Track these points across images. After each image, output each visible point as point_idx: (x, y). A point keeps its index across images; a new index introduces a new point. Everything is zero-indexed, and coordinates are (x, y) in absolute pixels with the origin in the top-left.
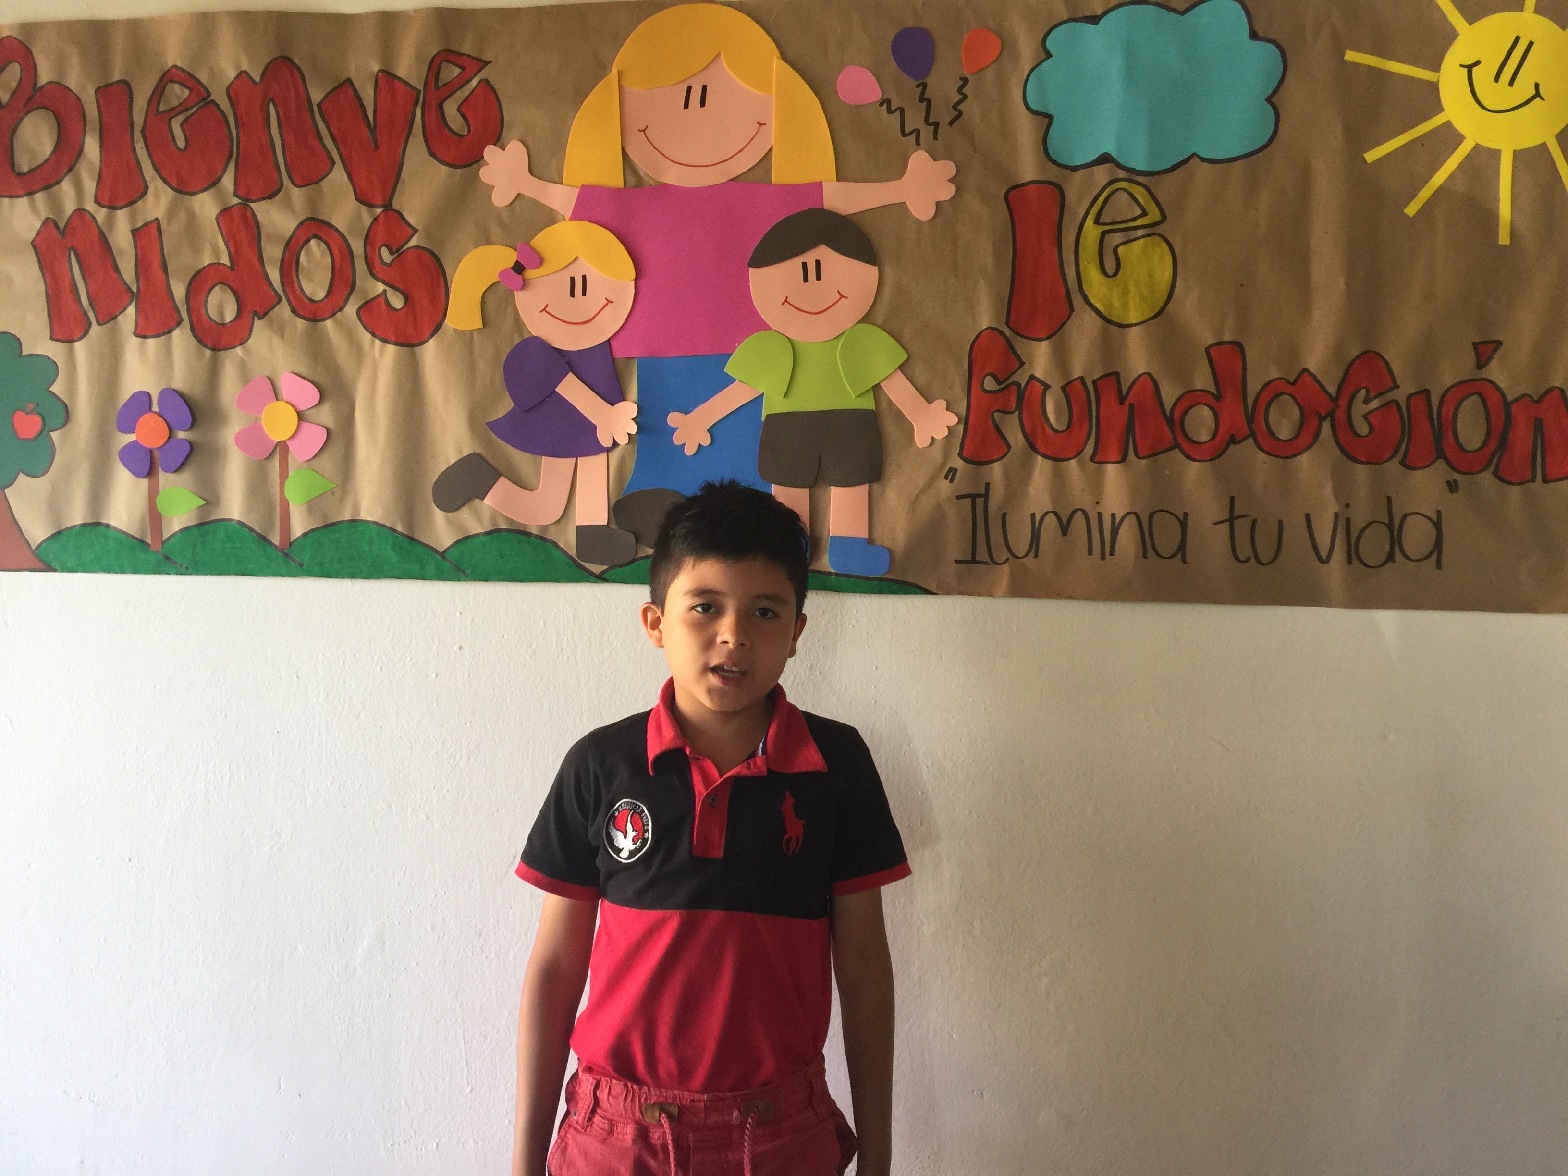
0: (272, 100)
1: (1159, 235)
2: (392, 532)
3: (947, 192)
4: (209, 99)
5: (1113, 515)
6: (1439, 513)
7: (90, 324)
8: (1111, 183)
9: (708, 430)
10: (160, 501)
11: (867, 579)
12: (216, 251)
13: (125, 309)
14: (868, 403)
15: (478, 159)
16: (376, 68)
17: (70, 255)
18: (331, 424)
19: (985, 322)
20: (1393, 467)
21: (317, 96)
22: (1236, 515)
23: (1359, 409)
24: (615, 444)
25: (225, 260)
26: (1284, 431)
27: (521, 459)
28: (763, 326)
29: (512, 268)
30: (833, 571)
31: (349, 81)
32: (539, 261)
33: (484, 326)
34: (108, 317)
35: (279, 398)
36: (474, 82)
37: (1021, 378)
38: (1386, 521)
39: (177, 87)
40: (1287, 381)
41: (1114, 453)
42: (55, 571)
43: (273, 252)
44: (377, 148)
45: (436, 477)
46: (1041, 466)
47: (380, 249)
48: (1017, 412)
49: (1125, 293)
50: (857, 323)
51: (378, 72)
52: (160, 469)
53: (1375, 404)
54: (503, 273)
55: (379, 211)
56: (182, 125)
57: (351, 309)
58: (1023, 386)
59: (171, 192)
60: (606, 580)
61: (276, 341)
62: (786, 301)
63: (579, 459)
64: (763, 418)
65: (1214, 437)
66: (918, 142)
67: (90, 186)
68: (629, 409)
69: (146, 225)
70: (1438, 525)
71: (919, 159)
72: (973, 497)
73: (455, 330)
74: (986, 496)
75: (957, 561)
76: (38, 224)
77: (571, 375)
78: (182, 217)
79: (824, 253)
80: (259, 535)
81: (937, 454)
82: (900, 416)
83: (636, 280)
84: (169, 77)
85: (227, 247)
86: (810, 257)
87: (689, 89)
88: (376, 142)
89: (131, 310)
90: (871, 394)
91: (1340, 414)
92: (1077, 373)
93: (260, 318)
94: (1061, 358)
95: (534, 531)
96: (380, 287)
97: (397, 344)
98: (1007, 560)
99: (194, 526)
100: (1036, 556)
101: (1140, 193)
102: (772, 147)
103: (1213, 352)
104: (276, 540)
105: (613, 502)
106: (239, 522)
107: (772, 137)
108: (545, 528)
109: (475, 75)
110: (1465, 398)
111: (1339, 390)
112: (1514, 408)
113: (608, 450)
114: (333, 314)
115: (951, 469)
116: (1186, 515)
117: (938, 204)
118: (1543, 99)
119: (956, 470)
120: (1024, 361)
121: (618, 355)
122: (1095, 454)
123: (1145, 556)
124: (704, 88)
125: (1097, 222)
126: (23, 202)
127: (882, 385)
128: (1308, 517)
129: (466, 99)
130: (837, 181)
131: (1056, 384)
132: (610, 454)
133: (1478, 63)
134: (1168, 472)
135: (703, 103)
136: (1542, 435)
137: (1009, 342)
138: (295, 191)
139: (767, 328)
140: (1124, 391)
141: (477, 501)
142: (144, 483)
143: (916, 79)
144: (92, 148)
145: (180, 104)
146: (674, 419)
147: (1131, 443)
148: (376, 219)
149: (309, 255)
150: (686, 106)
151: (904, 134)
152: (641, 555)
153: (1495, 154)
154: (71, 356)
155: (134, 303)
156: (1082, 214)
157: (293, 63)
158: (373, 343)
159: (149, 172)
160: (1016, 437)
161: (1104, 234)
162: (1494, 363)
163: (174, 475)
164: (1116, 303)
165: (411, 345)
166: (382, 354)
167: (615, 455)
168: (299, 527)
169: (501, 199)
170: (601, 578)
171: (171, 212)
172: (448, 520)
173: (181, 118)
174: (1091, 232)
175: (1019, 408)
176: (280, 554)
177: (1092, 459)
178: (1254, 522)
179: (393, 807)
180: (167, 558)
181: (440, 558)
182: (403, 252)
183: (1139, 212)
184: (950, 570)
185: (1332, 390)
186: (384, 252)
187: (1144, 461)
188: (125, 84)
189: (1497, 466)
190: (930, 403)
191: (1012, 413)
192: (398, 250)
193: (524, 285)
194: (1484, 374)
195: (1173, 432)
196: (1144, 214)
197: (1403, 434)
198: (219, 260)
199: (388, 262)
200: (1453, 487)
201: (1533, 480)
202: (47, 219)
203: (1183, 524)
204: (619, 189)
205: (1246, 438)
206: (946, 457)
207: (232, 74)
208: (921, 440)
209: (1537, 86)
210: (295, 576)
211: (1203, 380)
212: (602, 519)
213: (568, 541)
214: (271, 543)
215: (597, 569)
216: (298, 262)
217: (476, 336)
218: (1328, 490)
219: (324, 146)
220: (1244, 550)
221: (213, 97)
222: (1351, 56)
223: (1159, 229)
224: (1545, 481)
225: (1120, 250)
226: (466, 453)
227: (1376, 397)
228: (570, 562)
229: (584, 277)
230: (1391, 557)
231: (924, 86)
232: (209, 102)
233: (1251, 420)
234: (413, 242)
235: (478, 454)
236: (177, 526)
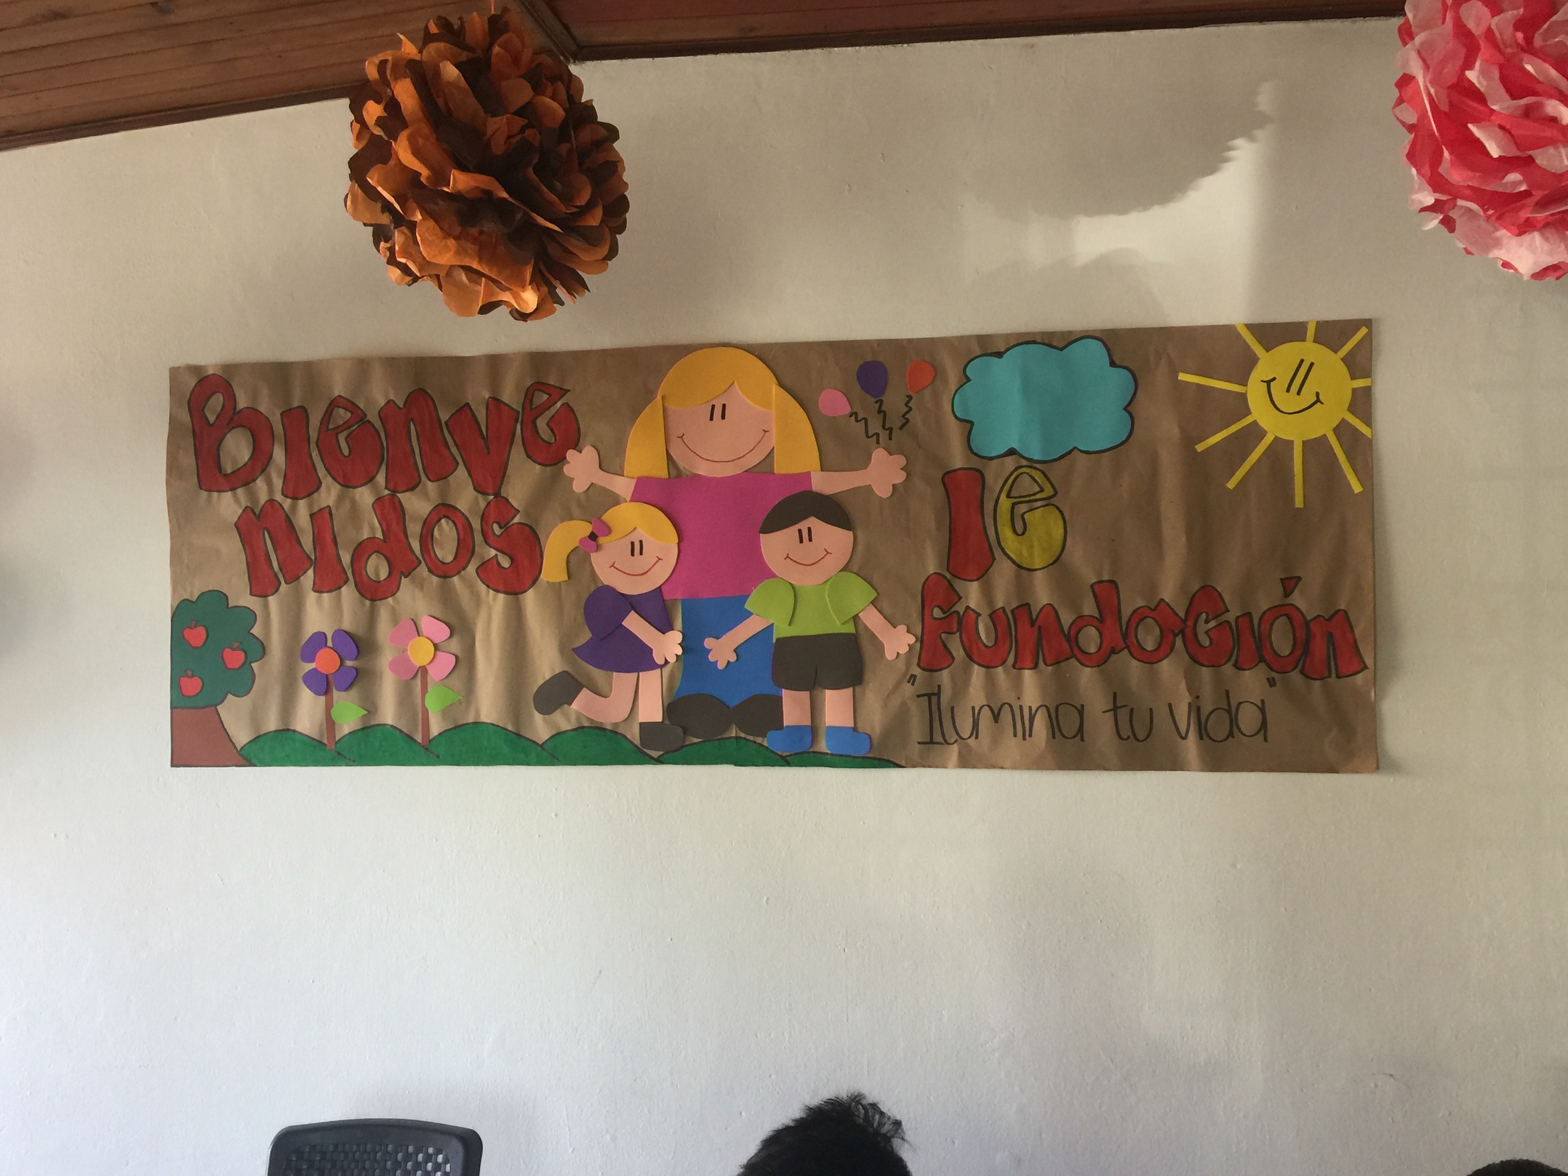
0: (412, 419)
1: (1053, 505)
2: (505, 731)
3: (900, 477)
4: (366, 420)
5: (1030, 708)
6: (1263, 701)
7: (280, 583)
8: (1017, 469)
9: (735, 651)
10: (334, 712)
11: (854, 757)
12: (372, 529)
13: (305, 573)
14: (850, 629)
15: (562, 459)
16: (487, 395)
17: (264, 534)
18: (459, 654)
19: (931, 569)
20: (1228, 669)
21: (444, 416)
22: (1118, 705)
23: (1202, 627)
24: (667, 662)
25: (379, 535)
26: (1150, 645)
27: (598, 674)
28: (773, 575)
29: (589, 537)
30: (829, 752)
31: (467, 405)
32: (608, 530)
33: (569, 577)
34: (294, 578)
35: (420, 633)
36: (559, 405)
37: (960, 608)
38: (1227, 708)
39: (341, 411)
40: (1150, 608)
41: (1029, 663)
42: (255, 766)
43: (414, 529)
44: (489, 453)
45: (535, 689)
46: (977, 672)
47: (492, 527)
48: (958, 633)
49: (1031, 547)
50: (841, 571)
51: (488, 399)
52: (334, 690)
53: (1213, 624)
54: (582, 541)
55: (492, 497)
56: (346, 438)
57: (471, 569)
58: (961, 614)
59: (338, 487)
60: (662, 763)
61: (419, 594)
62: (788, 557)
63: (640, 673)
64: (774, 641)
65: (1100, 649)
66: (878, 442)
67: (278, 483)
68: (675, 637)
69: (321, 510)
70: (1262, 710)
71: (879, 455)
72: (929, 695)
73: (548, 582)
74: (938, 694)
75: (919, 743)
76: (240, 511)
77: (633, 612)
78: (347, 505)
79: (812, 522)
80: (407, 735)
81: (901, 665)
82: (873, 636)
83: (679, 544)
84: (335, 403)
85: (380, 525)
86: (804, 525)
87: (713, 406)
88: (488, 448)
89: (310, 572)
90: (852, 622)
91: (1188, 631)
92: (1000, 605)
93: (406, 577)
94: (988, 593)
95: (609, 727)
96: (493, 552)
97: (506, 593)
98: (956, 741)
99: (359, 730)
100: (977, 738)
101: (1038, 476)
102: (773, 448)
103: (1096, 587)
104: (419, 738)
105: (666, 705)
106: (392, 726)
107: (773, 440)
108: (616, 725)
109: (560, 399)
110: (1278, 618)
111: (1187, 613)
112: (1311, 625)
113: (661, 667)
114: (459, 573)
115: (912, 676)
116: (1082, 706)
117: (894, 486)
118: (1322, 403)
119: (916, 676)
120: (961, 596)
121: (667, 597)
122: (1015, 662)
123: (1054, 737)
124: (724, 406)
125: (1008, 496)
126: (228, 496)
127: (860, 615)
128: (1170, 705)
129: (553, 416)
130: (822, 470)
131: (985, 612)
132: (663, 669)
133: (1274, 379)
134: (1068, 675)
135: (723, 417)
136: (1333, 645)
137: (948, 581)
138: (429, 484)
139: (774, 576)
140: (1034, 617)
141: (566, 706)
142: (322, 699)
143: (875, 397)
144: (279, 455)
145: (344, 423)
146: (709, 643)
147: (1040, 653)
148: (489, 504)
149: (441, 530)
150: (711, 419)
151: (868, 437)
152: (687, 743)
153: (1290, 443)
154: (266, 606)
155: (312, 568)
156: (998, 492)
157: (427, 392)
158: (488, 592)
159: (321, 471)
160: (958, 652)
161: (1014, 505)
162: (1296, 593)
163: (344, 693)
164: (1025, 553)
165: (516, 594)
166: (495, 600)
167: (667, 670)
168: (435, 729)
169: (579, 487)
170: (659, 761)
171: (340, 499)
172: (545, 721)
173: (345, 433)
174: (1005, 504)
175: (959, 629)
176: (423, 750)
177: (1014, 667)
178: (1132, 710)
179: (509, 936)
180: (339, 754)
181: (540, 749)
182: (509, 527)
183: (1038, 489)
184: (915, 749)
185: (1182, 614)
186: (496, 527)
187: (1050, 668)
188: (303, 409)
189: (1303, 667)
190: (895, 628)
191: (955, 633)
192: (505, 526)
193: (598, 548)
194: (1289, 601)
195: (1070, 646)
196: (1042, 490)
197: (1234, 645)
198: (374, 535)
199: (499, 534)
200: (1272, 682)
201: (1330, 676)
202: (246, 507)
203: (1081, 712)
204: (665, 479)
205: (1123, 650)
206: (908, 665)
207: (382, 402)
208: (890, 655)
209: (1317, 394)
210: (434, 765)
211: (1089, 608)
212: (658, 718)
213: (634, 734)
214: (416, 741)
215: (655, 754)
216: (432, 535)
217: (563, 586)
218: (1183, 686)
219: (450, 452)
220: (1126, 732)
221: (368, 418)
222: (1183, 377)
223: (1053, 501)
224: (1338, 677)
225: (1026, 516)
226: (557, 672)
227: (1214, 618)
228: (635, 749)
229: (641, 542)
230: (1231, 734)
231: (881, 401)
232: (366, 422)
233: (1125, 636)
234: (517, 520)
235: (566, 672)
236: (346, 730)
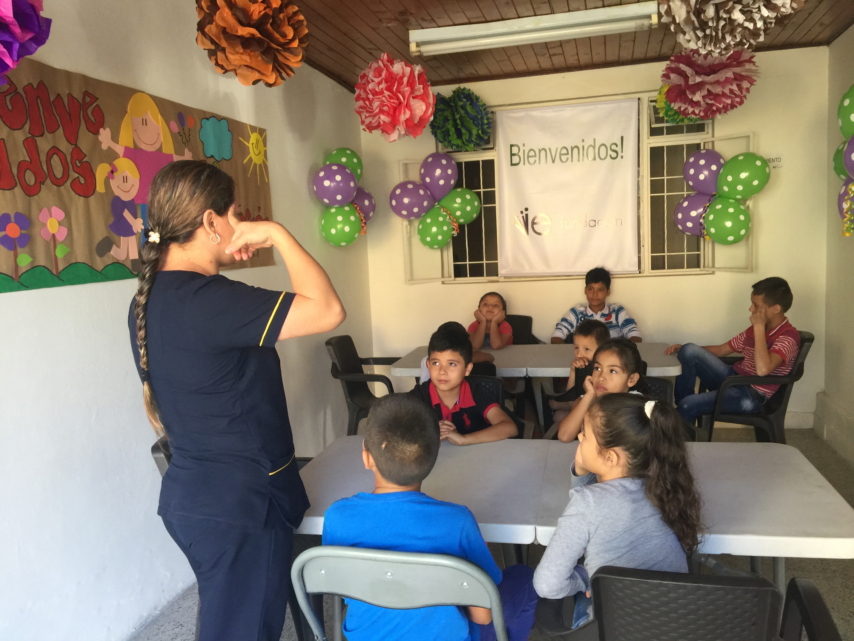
0: (38, 96)
2: (88, 266)
10: (18, 260)
12: (23, 155)
16: (68, 92)
18: (68, 227)
21: (52, 98)
24: (138, 232)
25: (28, 159)
29: (111, 172)
31: (60, 95)
32: (116, 170)
33: (105, 191)
35: (51, 216)
36: (95, 104)
43: (43, 158)
44: (72, 123)
45: (96, 245)
47: (76, 162)
51: (68, 94)
52: (18, 247)
54: (109, 174)
55: (74, 146)
56: (9, 100)
57: (68, 183)
59: (6, 127)
61: (49, 194)
63: (128, 237)
68: (140, 221)
71: (186, 151)
73: (99, 193)
77: (125, 209)
78: (12, 139)
80: (50, 271)
83: (140, 179)
85: (27, 153)
87: (143, 119)
88: (71, 120)
93: (43, 184)
96: (77, 175)
97: (84, 197)
99: (29, 269)
102: (162, 142)
105: (138, 251)
106: (44, 266)
107: (162, 138)
108: (123, 261)
113: (136, 234)
114: (64, 184)
118: (260, 153)
121: (136, 203)
124: (146, 120)
129: (93, 110)
130: (175, 154)
133: (253, 143)
135: (146, 125)
138: (48, 134)
141: (107, 253)
142: (12, 253)
143: (182, 127)
145: (8, 91)
148: (74, 150)
149: (55, 160)
150: (143, 125)
151: (183, 143)
153: (256, 164)
157: (44, 84)
158: (76, 196)
162: (260, 211)
163: (22, 249)
165: (87, 197)
166: (78, 200)
168: (61, 268)
169: (105, 147)
171: (8, 137)
173: (9, 97)
176: (57, 278)
180: (22, 284)
181: (99, 274)
182: (83, 163)
185: (245, 217)
193: (113, 178)
194: (259, 214)
198: (25, 158)
199: (80, 166)
204: (133, 149)
207: (26, 83)
209: (260, 150)
210: (62, 286)
212: (136, 256)
214: (53, 274)
215: (136, 273)
216: (51, 163)
219: (56, 118)
221: (17, 90)
222: (240, 138)
226: (104, 236)
229: (126, 177)
231: (184, 129)
232: (17, 93)
234: (85, 160)
235: (108, 236)
236: (24, 270)
